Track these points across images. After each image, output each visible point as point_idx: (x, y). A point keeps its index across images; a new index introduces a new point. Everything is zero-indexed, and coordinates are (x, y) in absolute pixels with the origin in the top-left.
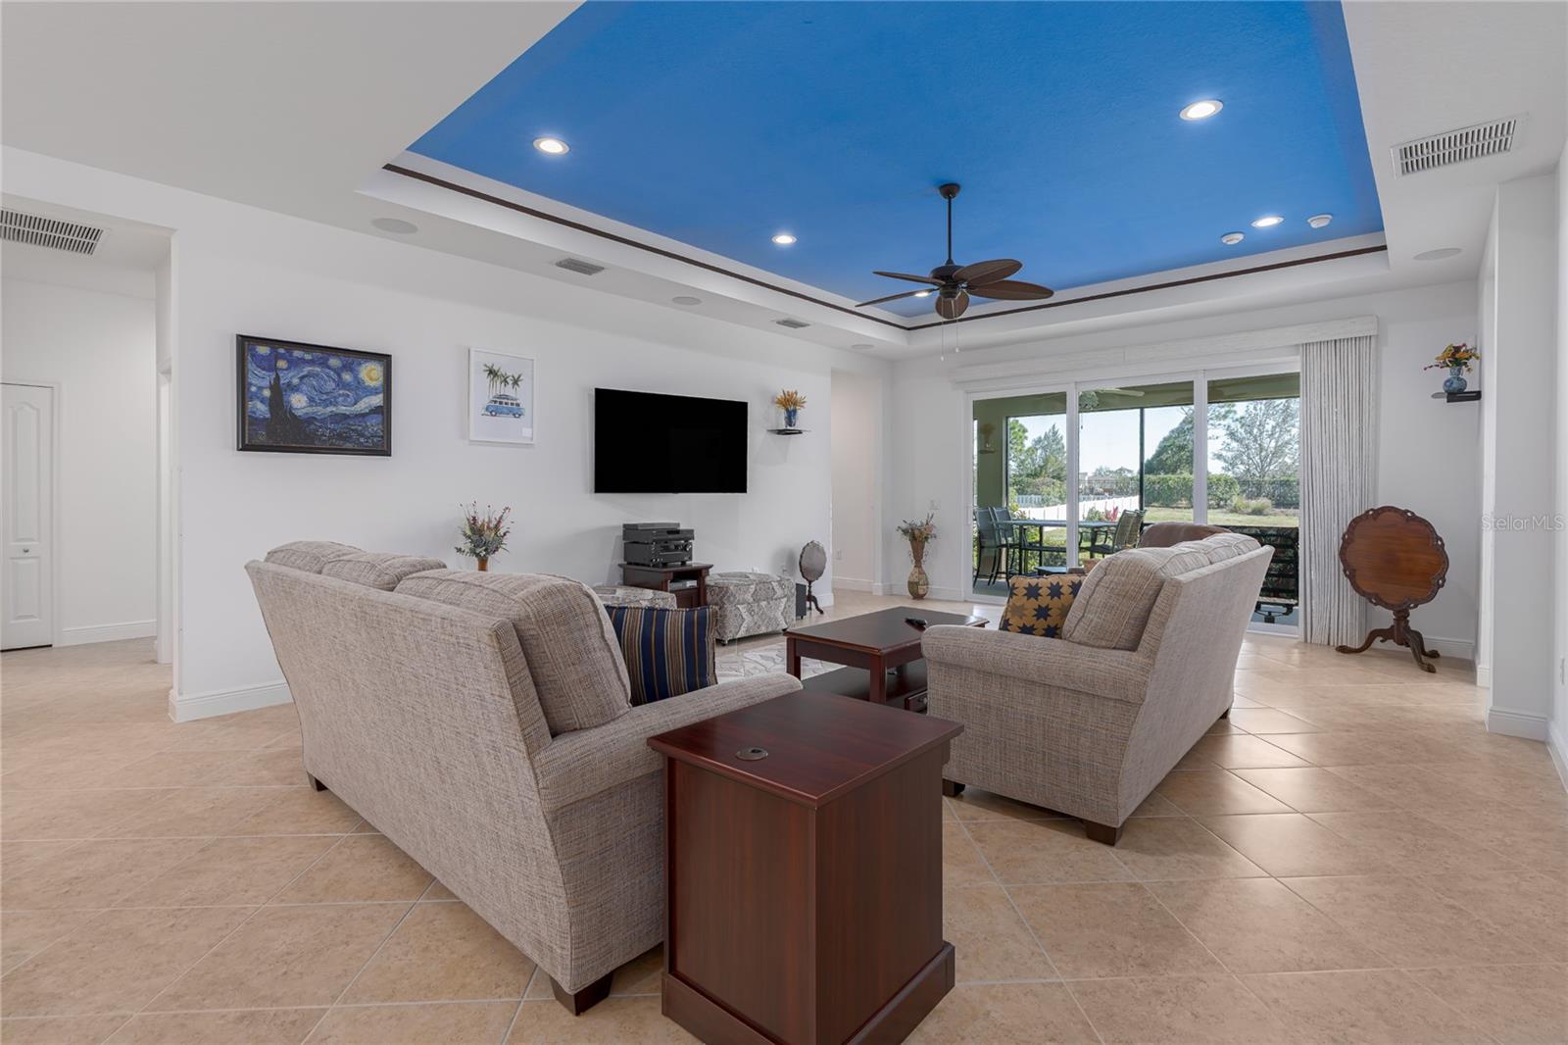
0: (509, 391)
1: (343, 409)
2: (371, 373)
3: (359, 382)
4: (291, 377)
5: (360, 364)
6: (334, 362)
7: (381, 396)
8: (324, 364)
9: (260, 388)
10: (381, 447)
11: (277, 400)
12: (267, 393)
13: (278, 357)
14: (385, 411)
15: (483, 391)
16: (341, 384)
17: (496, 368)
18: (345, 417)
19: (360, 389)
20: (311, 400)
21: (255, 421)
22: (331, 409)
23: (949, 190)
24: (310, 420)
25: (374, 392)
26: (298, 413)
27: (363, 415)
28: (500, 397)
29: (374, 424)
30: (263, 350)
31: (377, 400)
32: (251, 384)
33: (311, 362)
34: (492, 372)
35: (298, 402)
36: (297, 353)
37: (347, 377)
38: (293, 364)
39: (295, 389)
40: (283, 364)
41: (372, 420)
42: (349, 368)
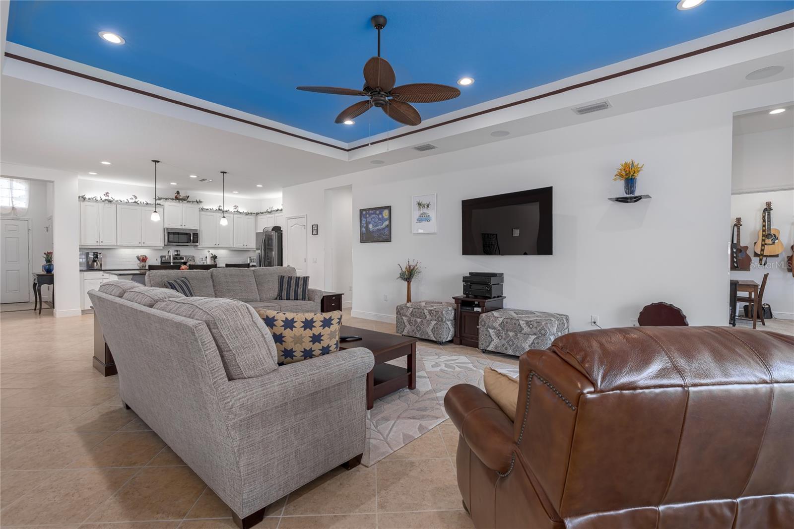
0: (425, 211)
1: (380, 227)
2: (386, 214)
3: (383, 217)
4: (369, 219)
5: (384, 211)
6: (378, 212)
7: (389, 221)
8: (375, 213)
10: (388, 240)
11: (367, 228)
12: (365, 225)
13: (367, 214)
14: (389, 226)
15: (417, 212)
16: (379, 219)
17: (420, 202)
18: (380, 230)
19: (383, 220)
20: (373, 225)
21: (363, 234)
22: (376, 228)
24: (373, 232)
25: (386, 220)
26: (371, 230)
27: (384, 229)
28: (422, 214)
29: (387, 232)
30: (364, 212)
31: (387, 223)
32: (362, 223)
33: (373, 214)
34: (419, 204)
35: (371, 226)
36: (370, 212)
37: (380, 216)
38: (370, 215)
39: (370, 223)
40: (368, 216)
41: (387, 230)
42: (381, 213)
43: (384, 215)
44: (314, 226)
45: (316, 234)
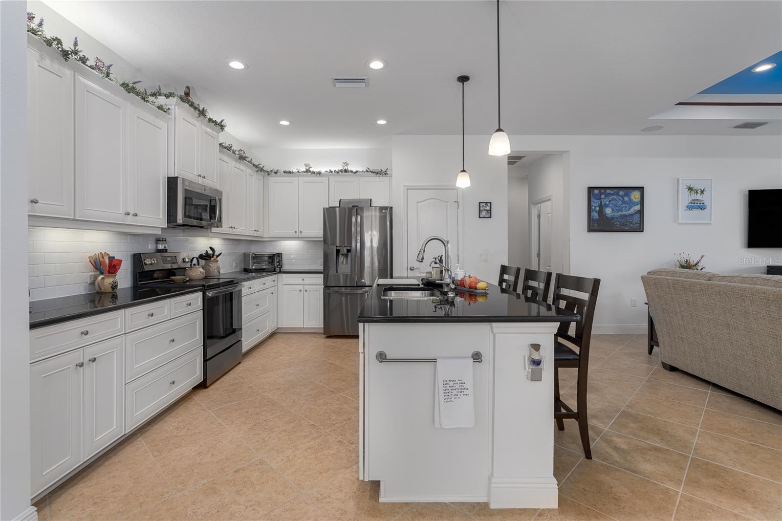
0: (699, 197)
1: (625, 213)
2: (635, 196)
3: (630, 200)
4: (605, 201)
5: (631, 193)
6: (621, 193)
7: (639, 205)
8: (618, 194)
9: (595, 207)
10: (640, 228)
11: (601, 212)
12: (598, 209)
13: (601, 194)
14: (641, 212)
15: (685, 198)
16: (624, 202)
17: (692, 186)
18: (625, 216)
19: (631, 203)
20: (613, 210)
21: (594, 220)
22: (621, 213)
24: (613, 218)
25: (636, 204)
26: (608, 216)
27: (632, 215)
28: (694, 200)
29: (636, 218)
30: (596, 192)
31: (638, 208)
32: (592, 206)
33: (613, 194)
34: (690, 189)
35: (608, 211)
36: (608, 191)
37: (626, 199)
38: (607, 195)
39: (607, 206)
40: (603, 196)
41: (637, 217)
42: (626, 195)
43: (632, 197)
44: (482, 204)
45: (488, 216)
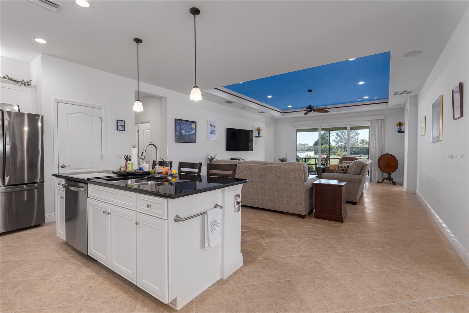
0: (213, 129)
1: (189, 133)
2: (193, 125)
4: (182, 127)
5: (192, 124)
6: (188, 123)
7: (195, 131)
9: (178, 129)
10: (195, 142)
11: (180, 132)
12: (179, 130)
13: (180, 123)
14: (195, 134)
15: (210, 129)
16: (189, 128)
18: (190, 135)
20: (185, 132)
21: (177, 136)
22: (188, 133)
23: (310, 91)
24: (185, 136)
25: (193, 130)
26: (183, 134)
27: (192, 135)
30: (179, 122)
31: (194, 131)
32: (177, 129)
33: (185, 124)
34: (211, 125)
35: (183, 132)
36: (183, 122)
37: (190, 127)
38: (183, 124)
39: (183, 129)
40: (181, 124)
41: (194, 136)
42: (190, 125)
43: (192, 126)
44: (119, 121)
45: (123, 130)
